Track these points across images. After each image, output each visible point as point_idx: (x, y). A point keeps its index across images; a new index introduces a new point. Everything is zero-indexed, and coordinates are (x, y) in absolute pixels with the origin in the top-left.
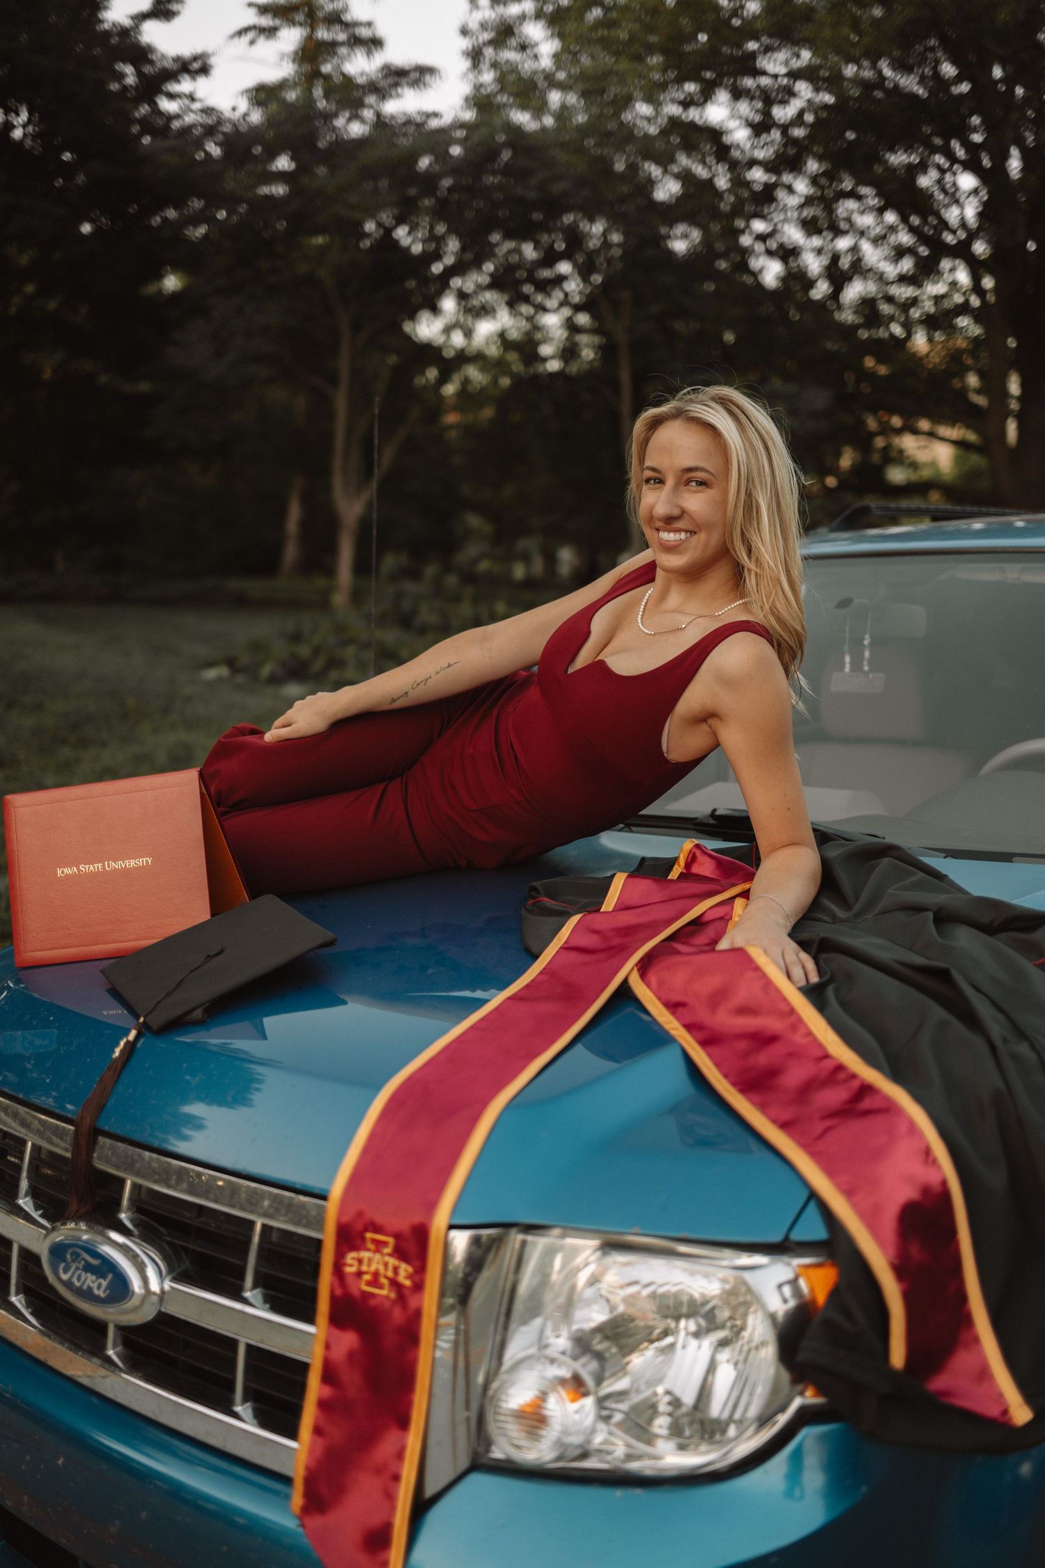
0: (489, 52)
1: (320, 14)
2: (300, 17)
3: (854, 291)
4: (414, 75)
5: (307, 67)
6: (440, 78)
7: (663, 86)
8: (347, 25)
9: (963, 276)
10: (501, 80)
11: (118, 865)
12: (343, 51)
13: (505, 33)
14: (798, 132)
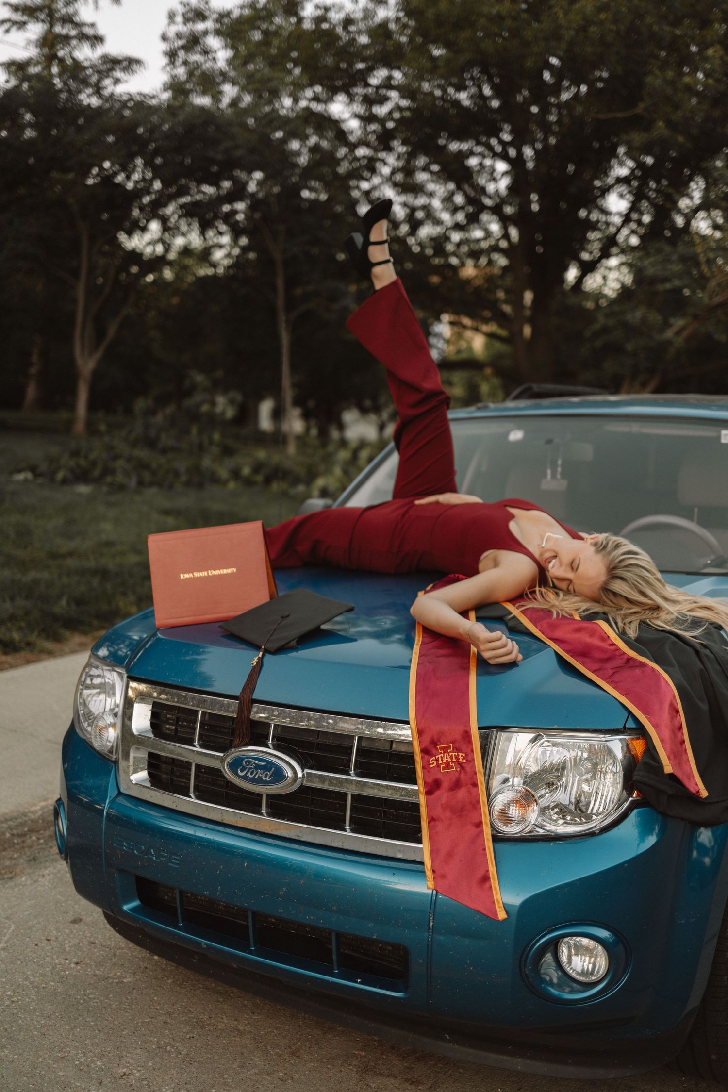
0: (182, 54)
1: (57, 15)
2: (43, 16)
3: (426, 231)
4: (125, 64)
5: (46, 50)
6: (145, 68)
7: (302, 87)
8: (78, 25)
9: (495, 227)
10: (191, 74)
11: (217, 572)
12: (74, 42)
13: (193, 42)
14: (390, 125)
